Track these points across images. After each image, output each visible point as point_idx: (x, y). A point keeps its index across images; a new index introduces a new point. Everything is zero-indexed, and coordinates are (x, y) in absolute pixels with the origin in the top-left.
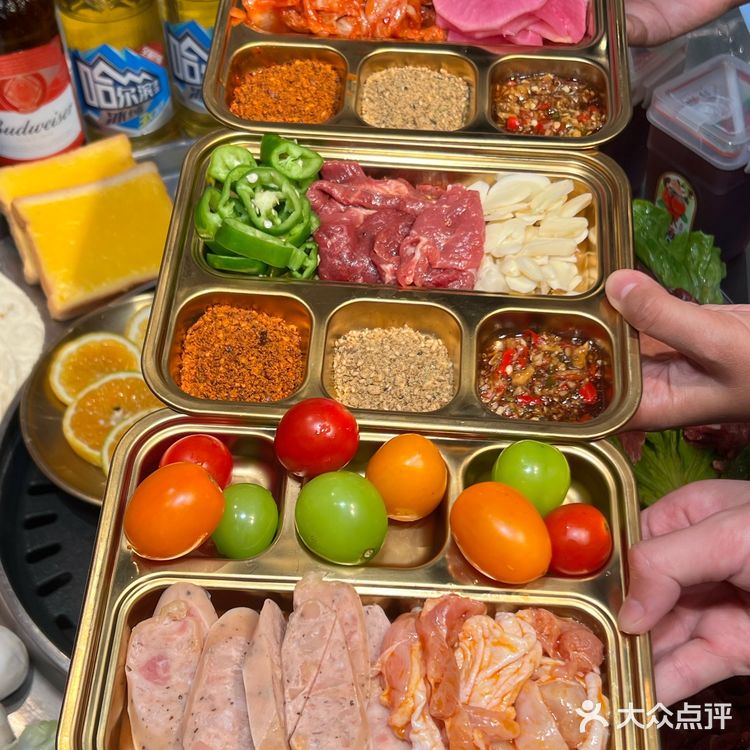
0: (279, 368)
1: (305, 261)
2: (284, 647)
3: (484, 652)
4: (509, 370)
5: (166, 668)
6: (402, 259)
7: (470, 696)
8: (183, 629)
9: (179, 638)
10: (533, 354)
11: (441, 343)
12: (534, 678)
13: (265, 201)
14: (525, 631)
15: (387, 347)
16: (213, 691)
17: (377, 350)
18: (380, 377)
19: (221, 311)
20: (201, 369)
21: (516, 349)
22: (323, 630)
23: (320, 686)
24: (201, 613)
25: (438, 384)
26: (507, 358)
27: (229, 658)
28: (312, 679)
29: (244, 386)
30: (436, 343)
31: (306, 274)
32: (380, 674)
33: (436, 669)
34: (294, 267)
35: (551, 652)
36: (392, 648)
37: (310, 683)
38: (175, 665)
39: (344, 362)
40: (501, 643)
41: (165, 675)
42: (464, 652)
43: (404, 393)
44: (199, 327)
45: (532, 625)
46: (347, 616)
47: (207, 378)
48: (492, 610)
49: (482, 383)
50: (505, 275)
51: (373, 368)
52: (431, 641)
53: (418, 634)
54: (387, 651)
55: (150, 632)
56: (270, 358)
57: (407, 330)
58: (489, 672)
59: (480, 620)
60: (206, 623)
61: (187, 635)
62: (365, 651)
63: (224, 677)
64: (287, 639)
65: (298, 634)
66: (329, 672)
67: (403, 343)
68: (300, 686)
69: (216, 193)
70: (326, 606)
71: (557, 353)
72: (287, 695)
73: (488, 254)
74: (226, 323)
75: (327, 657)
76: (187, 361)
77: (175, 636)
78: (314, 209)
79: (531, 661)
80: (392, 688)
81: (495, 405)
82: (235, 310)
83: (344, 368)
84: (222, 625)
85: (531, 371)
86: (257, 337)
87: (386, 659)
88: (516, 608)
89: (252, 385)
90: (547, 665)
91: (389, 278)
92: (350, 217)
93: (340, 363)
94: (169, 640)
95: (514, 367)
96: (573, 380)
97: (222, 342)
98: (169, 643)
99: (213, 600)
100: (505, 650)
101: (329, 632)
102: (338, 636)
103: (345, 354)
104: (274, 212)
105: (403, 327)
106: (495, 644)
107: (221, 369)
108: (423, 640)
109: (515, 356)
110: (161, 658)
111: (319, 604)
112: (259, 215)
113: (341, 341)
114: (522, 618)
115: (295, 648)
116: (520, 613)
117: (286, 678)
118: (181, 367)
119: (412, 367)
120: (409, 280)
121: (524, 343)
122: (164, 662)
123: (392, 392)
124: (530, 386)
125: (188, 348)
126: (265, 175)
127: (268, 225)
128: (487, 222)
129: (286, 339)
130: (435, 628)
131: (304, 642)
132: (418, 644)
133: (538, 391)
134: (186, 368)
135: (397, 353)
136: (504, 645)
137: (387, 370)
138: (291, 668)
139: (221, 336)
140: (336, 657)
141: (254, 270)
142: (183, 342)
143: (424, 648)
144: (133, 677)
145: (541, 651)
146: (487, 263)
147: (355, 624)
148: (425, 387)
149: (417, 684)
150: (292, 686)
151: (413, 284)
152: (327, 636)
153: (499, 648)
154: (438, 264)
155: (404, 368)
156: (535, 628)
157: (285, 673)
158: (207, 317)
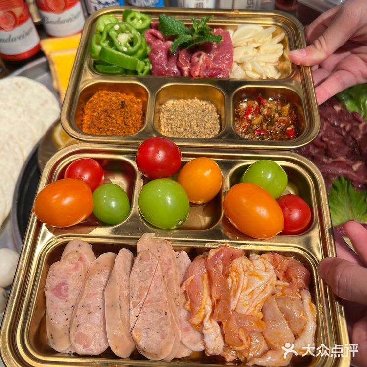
0: (132, 120)
1: (144, 67)
2: (131, 277)
3: (244, 280)
4: (250, 117)
5: (66, 290)
6: (193, 64)
7: (237, 305)
8: (76, 268)
9: (74, 273)
10: (262, 108)
11: (213, 106)
12: (273, 294)
13: (123, 38)
14: (267, 266)
15: (186, 108)
16: (90, 302)
17: (181, 110)
18: (184, 123)
19: (102, 93)
20: (92, 122)
21: (253, 107)
22: (151, 269)
23: (149, 302)
24: (86, 257)
25: (213, 126)
26: (248, 110)
27: (100, 282)
28: (145, 297)
29: (114, 129)
30: (211, 106)
31: (145, 73)
32: (185, 292)
33: (217, 292)
34: (139, 70)
35: (281, 278)
36: (192, 278)
37: (143, 299)
38: (71, 288)
39: (165, 116)
40: (253, 274)
41: (66, 294)
42: (232, 279)
43: (196, 130)
44: (92, 101)
45: (270, 263)
46: (166, 259)
47: (96, 126)
48: (247, 254)
49: (236, 124)
50: (245, 71)
51: (179, 118)
52: (213, 274)
53: (206, 270)
54: (189, 279)
55: (59, 269)
56: (127, 114)
57: (196, 100)
58: (248, 292)
59: (241, 260)
60: (89, 262)
61: (78, 272)
62: (176, 279)
63: (96, 294)
64: (132, 272)
65: (138, 270)
66: (154, 294)
67: (194, 106)
68: (138, 300)
69: (99, 36)
70: (153, 255)
71: (274, 108)
72: (131, 305)
73: (235, 62)
74: (104, 99)
75: (153, 284)
76: (86, 118)
77: (72, 272)
78: (148, 43)
79: (271, 285)
80: (192, 302)
81: (243, 134)
82: (110, 92)
83: (165, 119)
84: (98, 263)
85: (261, 117)
86: (120, 104)
87: (188, 283)
88: (261, 253)
89: (118, 129)
90: (280, 286)
91: (186, 73)
92: (166, 46)
93: (163, 117)
94: (68, 274)
95: (252, 115)
96: (283, 122)
97: (102, 107)
98: (68, 276)
99: (93, 249)
100: (256, 279)
101: (154, 270)
102: (159, 273)
103: (165, 112)
104: (128, 44)
105: (194, 99)
106: (250, 275)
107: (102, 121)
108: (209, 273)
109: (253, 110)
110: (63, 284)
111: (150, 253)
112: (121, 46)
113: (163, 106)
114: (265, 259)
115: (136, 278)
116: (263, 255)
117: (131, 295)
118: (82, 121)
119: (200, 117)
120: (197, 73)
121: (257, 103)
122: (65, 286)
123: (190, 130)
124: (261, 124)
125: (86, 111)
126: (123, 26)
127: (125, 50)
128: (235, 48)
129: (136, 106)
130: (216, 266)
131: (141, 274)
132: (206, 276)
133: (265, 127)
134: (85, 121)
135: (192, 111)
136: (255, 275)
137: (187, 119)
138: (134, 288)
139: (102, 104)
140: (158, 286)
141: (119, 72)
142: (83, 109)
143: (210, 277)
144: (48, 294)
145: (276, 278)
146: (235, 66)
147: (170, 264)
148: (206, 127)
149: (206, 301)
150: (134, 300)
151: (199, 76)
152: (153, 272)
153: (252, 277)
154: (211, 66)
155: (195, 117)
156: (272, 265)
157: (131, 292)
158: (96, 96)
